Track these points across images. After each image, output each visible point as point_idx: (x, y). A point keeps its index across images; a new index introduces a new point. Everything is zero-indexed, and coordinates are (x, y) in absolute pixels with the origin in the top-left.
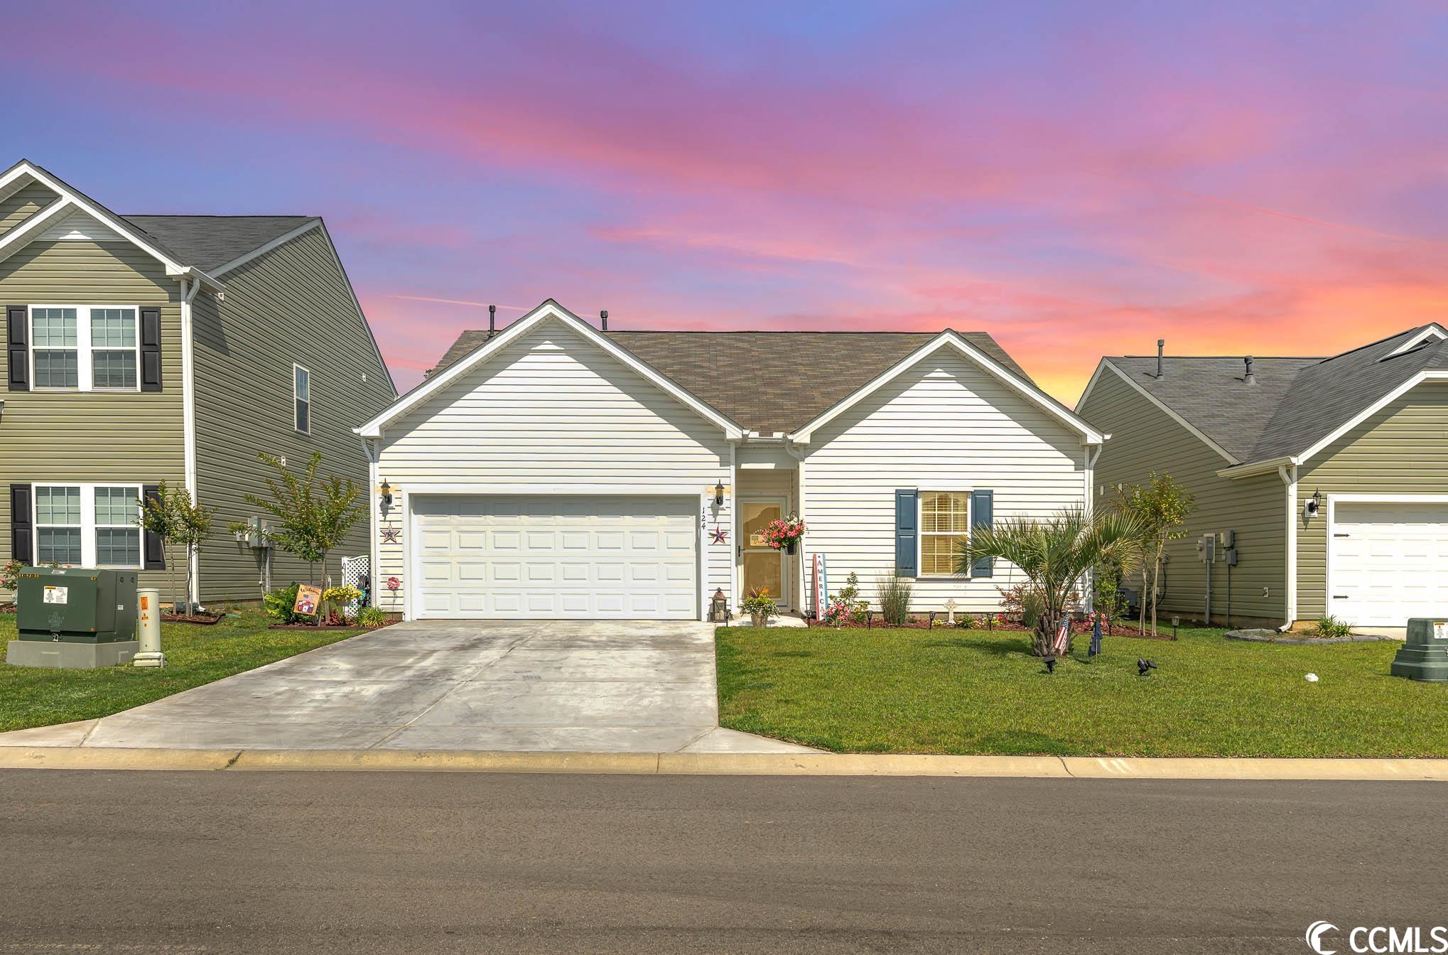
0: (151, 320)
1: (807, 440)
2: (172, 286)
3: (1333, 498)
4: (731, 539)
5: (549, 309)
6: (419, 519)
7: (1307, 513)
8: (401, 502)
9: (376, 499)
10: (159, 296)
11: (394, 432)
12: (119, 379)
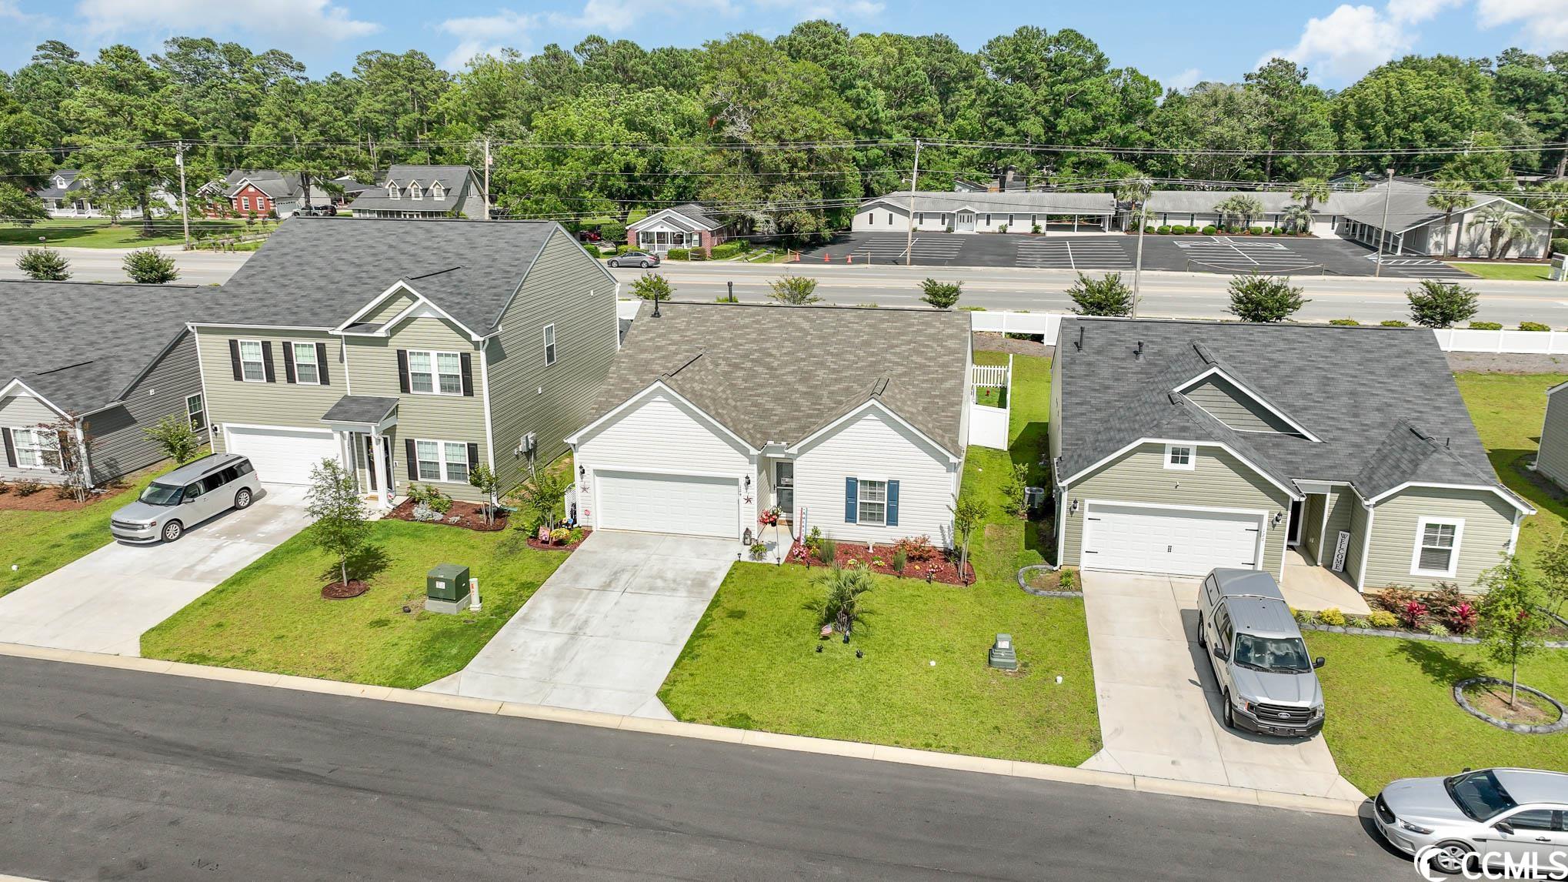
0: (466, 360)
1: (796, 452)
2: (476, 345)
3: (1088, 502)
4: (755, 501)
5: (659, 384)
6: (597, 478)
7: (1073, 509)
8: (589, 472)
9: (577, 471)
10: (469, 348)
11: (583, 440)
12: (452, 388)
